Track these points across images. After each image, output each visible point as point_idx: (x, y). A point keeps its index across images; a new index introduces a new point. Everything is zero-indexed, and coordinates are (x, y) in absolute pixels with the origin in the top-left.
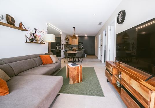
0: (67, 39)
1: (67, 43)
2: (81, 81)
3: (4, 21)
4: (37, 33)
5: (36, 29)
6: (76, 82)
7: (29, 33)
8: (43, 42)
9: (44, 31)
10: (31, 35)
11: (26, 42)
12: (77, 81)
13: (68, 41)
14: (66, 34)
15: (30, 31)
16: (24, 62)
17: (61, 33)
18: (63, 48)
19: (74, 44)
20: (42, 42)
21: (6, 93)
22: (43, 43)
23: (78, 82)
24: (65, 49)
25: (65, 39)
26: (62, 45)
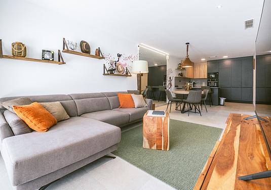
0: (180, 67)
1: (181, 75)
2: (165, 147)
3: (78, 50)
4: (122, 61)
5: (119, 56)
6: (154, 147)
7: (109, 62)
8: (129, 74)
9: (133, 57)
10: (111, 65)
11: (104, 74)
12: (157, 146)
13: (183, 72)
14: (179, 59)
15: (110, 59)
16: (92, 101)
17: (168, 57)
18: (171, 84)
19: (197, 77)
20: (127, 74)
21: (44, 130)
22: (129, 76)
23: (159, 148)
24: (175, 86)
25: (177, 68)
26: (170, 78)
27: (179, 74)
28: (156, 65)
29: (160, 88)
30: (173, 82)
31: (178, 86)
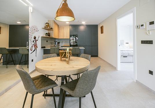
1: (48, 34)
18: (36, 46)
19: (61, 37)
24: (42, 48)
25: (43, 27)
26: (35, 38)
27: (46, 34)
28: (19, 23)
29: (21, 50)
30: (39, 43)
31: (44, 47)
